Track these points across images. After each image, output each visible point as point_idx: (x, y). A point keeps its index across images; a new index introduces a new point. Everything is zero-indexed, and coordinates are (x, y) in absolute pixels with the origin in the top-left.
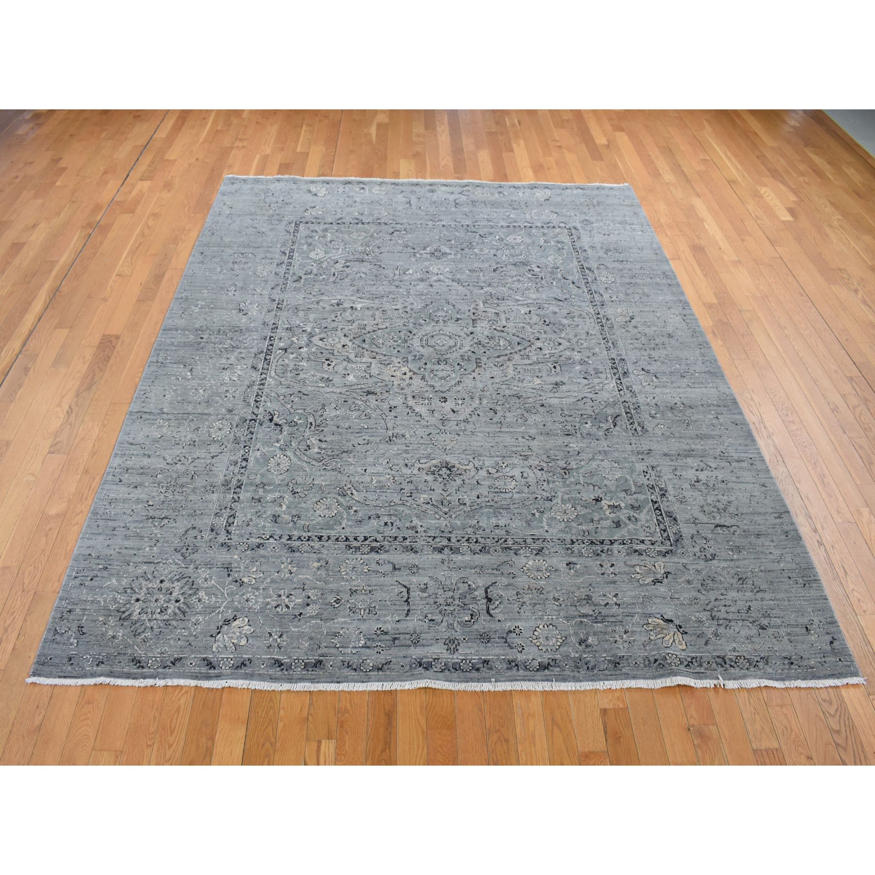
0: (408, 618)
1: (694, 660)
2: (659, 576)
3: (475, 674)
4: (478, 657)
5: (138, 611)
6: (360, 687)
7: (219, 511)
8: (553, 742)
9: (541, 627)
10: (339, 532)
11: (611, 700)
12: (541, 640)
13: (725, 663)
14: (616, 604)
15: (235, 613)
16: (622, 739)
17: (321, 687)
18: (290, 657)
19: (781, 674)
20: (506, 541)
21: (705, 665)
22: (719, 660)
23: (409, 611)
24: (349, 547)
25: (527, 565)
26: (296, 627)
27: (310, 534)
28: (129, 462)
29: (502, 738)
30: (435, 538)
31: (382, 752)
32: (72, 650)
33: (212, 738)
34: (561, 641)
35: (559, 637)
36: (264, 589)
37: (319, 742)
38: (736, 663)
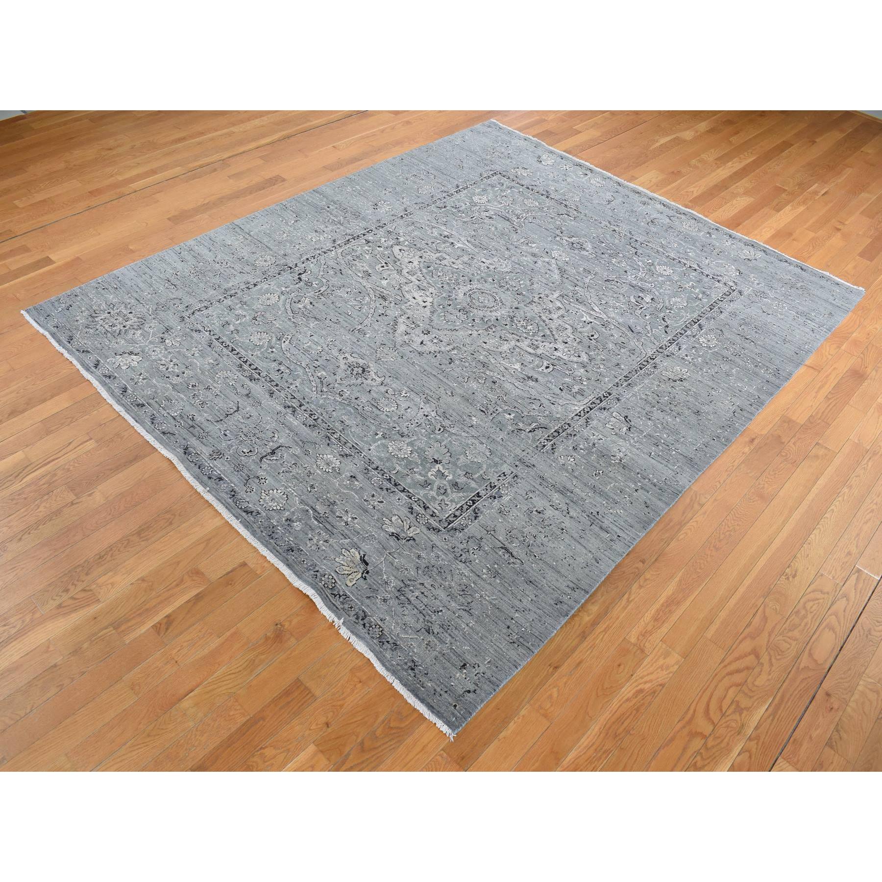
0: (215, 423)
1: (344, 597)
2: (402, 535)
3: (205, 478)
4: (220, 473)
5: (103, 317)
6: (143, 432)
7: (204, 300)
8: (192, 548)
9: (279, 491)
10: (247, 355)
11: (257, 564)
12: (268, 497)
13: (363, 619)
14: (346, 522)
15: (141, 352)
16: (230, 586)
17: (127, 417)
18: (133, 392)
19: (393, 665)
20: (334, 433)
21: (346, 606)
22: (361, 614)
23: (221, 420)
24: (241, 366)
25: (325, 456)
26: (157, 381)
27: (230, 344)
28: (196, 247)
29: (171, 520)
30: (294, 398)
31: (108, 469)
32: (54, 313)
33: (52, 397)
34: (279, 508)
35: (281, 505)
36: (169, 352)
37: (91, 439)
38: (371, 626)
